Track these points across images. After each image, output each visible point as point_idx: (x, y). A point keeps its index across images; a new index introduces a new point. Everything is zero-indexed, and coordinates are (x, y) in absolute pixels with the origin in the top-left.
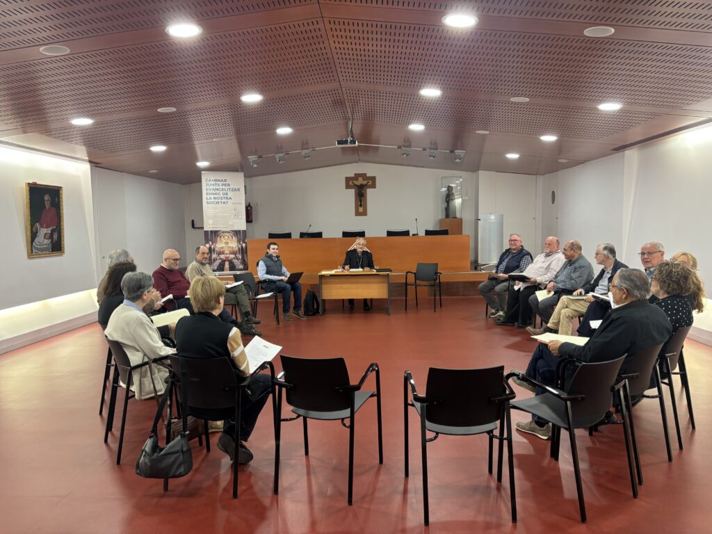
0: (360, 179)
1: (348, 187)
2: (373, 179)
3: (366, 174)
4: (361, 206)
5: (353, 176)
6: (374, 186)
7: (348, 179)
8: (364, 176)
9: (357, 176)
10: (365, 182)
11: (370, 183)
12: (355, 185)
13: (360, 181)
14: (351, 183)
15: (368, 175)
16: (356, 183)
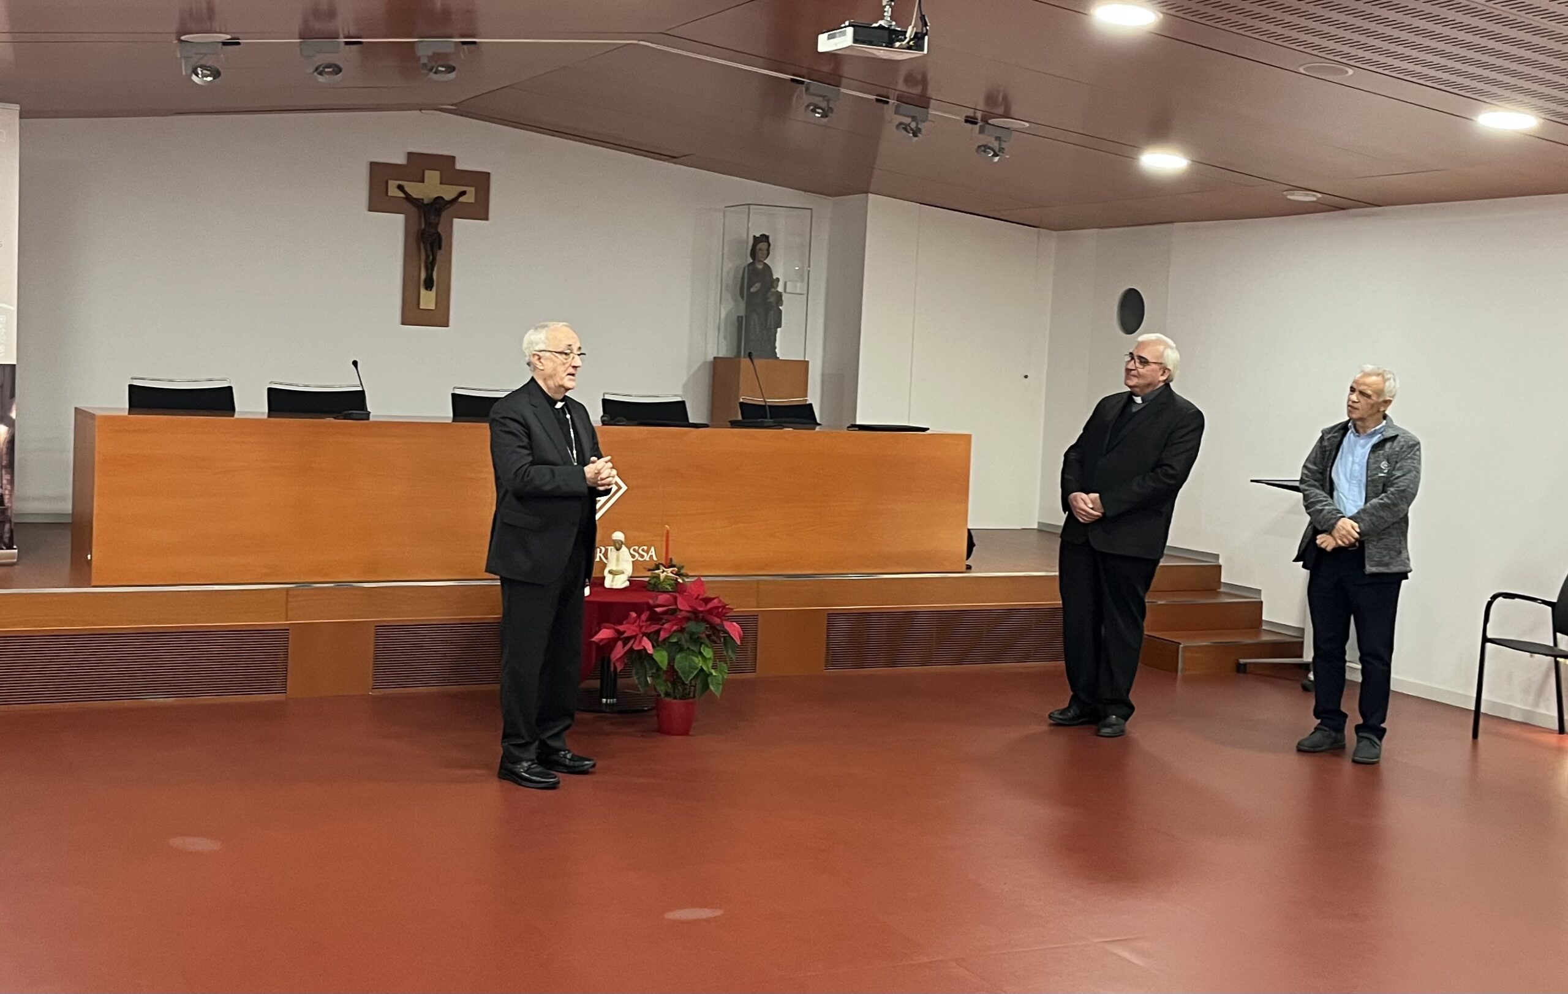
0: (432, 176)
1: (378, 202)
2: (481, 181)
3: (452, 159)
4: (429, 285)
5: (400, 160)
6: (480, 211)
7: (379, 173)
8: (445, 164)
9: (419, 163)
10: (448, 192)
11: (469, 198)
12: (408, 198)
13: (430, 187)
14: (393, 191)
15: (460, 166)
16: (415, 190)
